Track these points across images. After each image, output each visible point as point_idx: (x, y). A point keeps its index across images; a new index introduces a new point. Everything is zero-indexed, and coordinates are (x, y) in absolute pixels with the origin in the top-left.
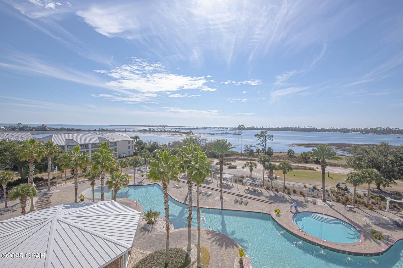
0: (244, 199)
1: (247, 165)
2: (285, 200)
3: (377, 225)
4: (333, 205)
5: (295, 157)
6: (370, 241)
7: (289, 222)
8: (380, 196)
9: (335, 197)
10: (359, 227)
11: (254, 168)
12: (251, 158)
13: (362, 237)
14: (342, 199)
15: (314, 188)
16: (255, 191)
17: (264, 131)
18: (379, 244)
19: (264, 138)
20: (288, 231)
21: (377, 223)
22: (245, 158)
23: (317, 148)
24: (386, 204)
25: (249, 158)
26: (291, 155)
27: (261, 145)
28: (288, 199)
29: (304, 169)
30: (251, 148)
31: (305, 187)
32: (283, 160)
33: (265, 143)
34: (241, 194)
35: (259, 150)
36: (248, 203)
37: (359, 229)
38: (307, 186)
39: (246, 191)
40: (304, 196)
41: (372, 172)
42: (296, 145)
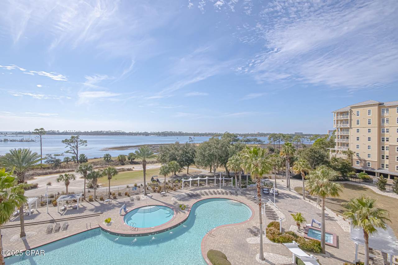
0: (62, 224)
1: (61, 179)
2: (113, 206)
3: (180, 200)
4: (152, 196)
5: (112, 161)
6: (180, 213)
7: (122, 226)
8: (177, 180)
9: (152, 189)
10: (171, 205)
11: (71, 181)
12: (58, 170)
13: (175, 213)
14: (157, 189)
15: (136, 186)
16: (75, 208)
17: (75, 136)
18: (184, 213)
19: (76, 144)
20: (122, 235)
21: (180, 199)
22: (48, 171)
23: (139, 149)
24: (182, 184)
25: (56, 171)
26: (108, 159)
27: (70, 153)
28: (115, 204)
29: (123, 171)
30: (57, 158)
31: (128, 187)
32: (100, 166)
33: (77, 150)
34: (55, 219)
35: (67, 158)
36: (68, 226)
37: (172, 207)
38: (130, 186)
39: (62, 213)
40: (129, 196)
41: (174, 163)
42: (110, 149)
